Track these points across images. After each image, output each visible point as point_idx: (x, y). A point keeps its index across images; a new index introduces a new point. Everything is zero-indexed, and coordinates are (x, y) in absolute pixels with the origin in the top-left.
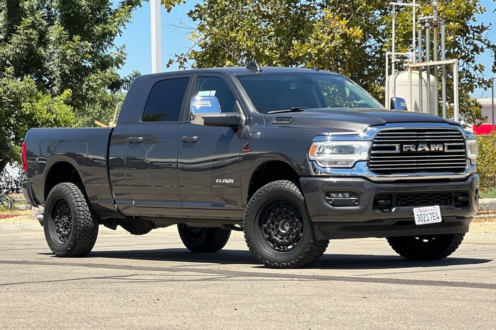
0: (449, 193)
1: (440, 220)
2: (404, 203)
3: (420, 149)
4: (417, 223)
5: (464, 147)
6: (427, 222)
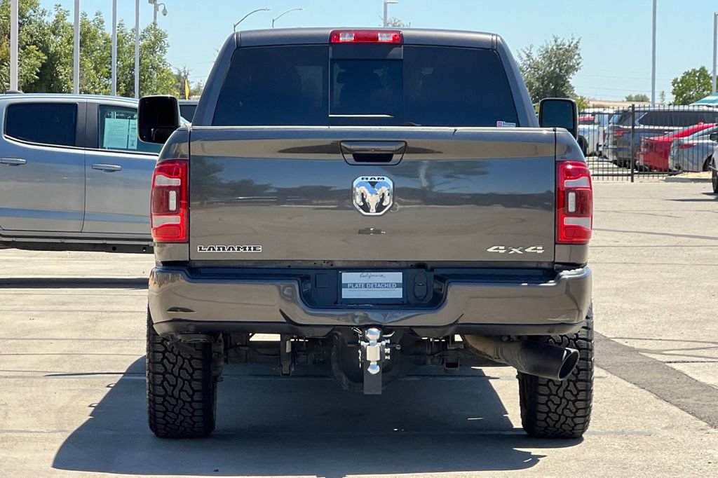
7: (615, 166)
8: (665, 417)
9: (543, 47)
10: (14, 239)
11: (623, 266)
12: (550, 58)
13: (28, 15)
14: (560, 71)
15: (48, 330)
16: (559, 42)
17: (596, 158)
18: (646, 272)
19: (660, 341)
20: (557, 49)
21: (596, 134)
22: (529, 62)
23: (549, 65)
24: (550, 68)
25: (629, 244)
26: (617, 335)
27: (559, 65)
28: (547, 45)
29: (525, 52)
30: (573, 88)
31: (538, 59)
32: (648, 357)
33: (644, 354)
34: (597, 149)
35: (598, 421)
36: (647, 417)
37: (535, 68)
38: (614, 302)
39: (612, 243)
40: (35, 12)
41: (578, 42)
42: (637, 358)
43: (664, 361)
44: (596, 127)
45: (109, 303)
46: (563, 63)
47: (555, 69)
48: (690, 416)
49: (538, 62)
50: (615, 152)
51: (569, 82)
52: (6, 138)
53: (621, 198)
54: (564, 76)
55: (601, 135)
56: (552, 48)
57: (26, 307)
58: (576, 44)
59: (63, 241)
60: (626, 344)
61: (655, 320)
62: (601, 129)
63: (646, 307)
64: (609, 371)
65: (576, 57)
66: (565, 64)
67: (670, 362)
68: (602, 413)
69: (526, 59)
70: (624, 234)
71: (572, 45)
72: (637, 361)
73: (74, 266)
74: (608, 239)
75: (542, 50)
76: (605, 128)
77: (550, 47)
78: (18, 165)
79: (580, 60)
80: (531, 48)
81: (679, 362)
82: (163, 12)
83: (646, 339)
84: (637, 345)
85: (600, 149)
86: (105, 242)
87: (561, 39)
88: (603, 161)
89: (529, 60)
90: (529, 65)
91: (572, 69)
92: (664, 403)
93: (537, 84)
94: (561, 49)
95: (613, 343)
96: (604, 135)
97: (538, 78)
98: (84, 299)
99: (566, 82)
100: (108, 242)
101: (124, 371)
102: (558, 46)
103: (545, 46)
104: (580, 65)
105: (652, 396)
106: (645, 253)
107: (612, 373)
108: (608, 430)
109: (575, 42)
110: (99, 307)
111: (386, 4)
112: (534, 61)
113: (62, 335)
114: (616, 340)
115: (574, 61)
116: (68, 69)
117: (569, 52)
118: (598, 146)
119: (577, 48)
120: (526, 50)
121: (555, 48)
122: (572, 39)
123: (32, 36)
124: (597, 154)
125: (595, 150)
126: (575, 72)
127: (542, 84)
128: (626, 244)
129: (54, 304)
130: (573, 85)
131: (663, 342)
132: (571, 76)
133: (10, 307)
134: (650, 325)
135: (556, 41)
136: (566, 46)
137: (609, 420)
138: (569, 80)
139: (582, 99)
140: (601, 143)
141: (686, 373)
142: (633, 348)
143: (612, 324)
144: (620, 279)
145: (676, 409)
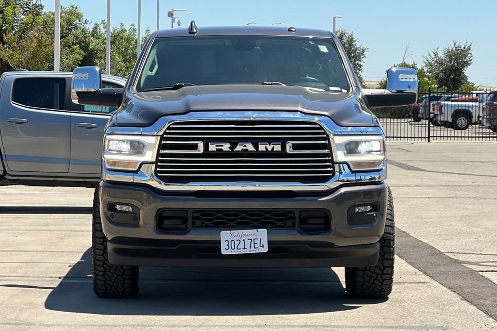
0: (289, 212)
1: (265, 250)
2: (208, 223)
3: (239, 148)
4: (224, 252)
5: (328, 146)
6: (242, 252)
7: (491, 131)
8: (463, 314)
9: (445, 49)
10: (19, 178)
11: (473, 199)
12: (450, 56)
13: (75, 23)
14: (458, 65)
15: (23, 244)
16: (457, 45)
17: (477, 126)
18: (488, 205)
19: (480, 255)
20: (456, 50)
21: (477, 109)
22: (436, 59)
23: (450, 61)
24: (451, 63)
25: (483, 184)
26: (450, 251)
27: (457, 61)
28: (449, 48)
29: (433, 52)
30: (467, 77)
31: (442, 57)
32: (467, 267)
33: (465, 265)
34: (478, 119)
35: (409, 317)
36: (449, 314)
37: (440, 63)
38: (456, 226)
39: (469, 184)
40: (80, 21)
41: (471, 45)
42: (458, 268)
43: (478, 270)
44: (477, 104)
45: (80, 225)
46: (459, 60)
47: (454, 63)
48: (483, 314)
49: (442, 59)
50: (489, 121)
51: (464, 73)
52: (13, 103)
53: (489, 152)
54: (461, 69)
55: (481, 109)
56: (452, 50)
57: (17, 227)
58: (469, 46)
59: (55, 179)
60: (454, 257)
61: (482, 239)
62: (481, 104)
63: (480, 229)
64: (432, 278)
65: (469, 55)
66: (461, 60)
67: (482, 272)
68: (416, 310)
69: (434, 57)
70: (480, 177)
71: (466, 47)
72: (457, 270)
73: (71, 198)
74: (469, 181)
75: (445, 50)
76: (484, 104)
77: (451, 49)
78: (22, 123)
79: (472, 58)
80: (437, 49)
81: (489, 271)
82: (178, 23)
83: (470, 254)
84: (461, 258)
85: (480, 119)
86: (85, 180)
87: (459, 43)
88: (483, 128)
89: (436, 58)
90: (436, 61)
91: (467, 64)
92: (467, 303)
93: (441, 74)
94: (458, 50)
95: (444, 256)
96: (483, 108)
97: (442, 70)
98: (64, 221)
99: (461, 73)
100: (88, 180)
101: (64, 276)
102: (456, 48)
103: (447, 48)
104: (472, 61)
105: (459, 298)
106: (492, 191)
107: (434, 280)
108: (415, 325)
109: (468, 45)
110: (72, 227)
111: (334, 18)
112: (439, 59)
113: (32, 248)
114: (447, 254)
115: (468, 58)
116: (102, 61)
117: (464, 52)
118: (479, 117)
119: (470, 49)
120: (434, 51)
121: (454, 49)
122: (466, 43)
123: (77, 38)
124: (478, 122)
125: (477, 120)
126: (468, 66)
127: (445, 74)
128: (480, 184)
129: (39, 225)
130: (466, 75)
131: (483, 256)
132: (465, 69)
133: (7, 227)
134: (477, 243)
135: (455, 45)
136: (462, 48)
137: (419, 317)
138: (464, 71)
139: (473, 84)
140: (481, 115)
141: (491, 280)
142: (458, 260)
143: (448, 242)
144: (466, 209)
145: (474, 308)
